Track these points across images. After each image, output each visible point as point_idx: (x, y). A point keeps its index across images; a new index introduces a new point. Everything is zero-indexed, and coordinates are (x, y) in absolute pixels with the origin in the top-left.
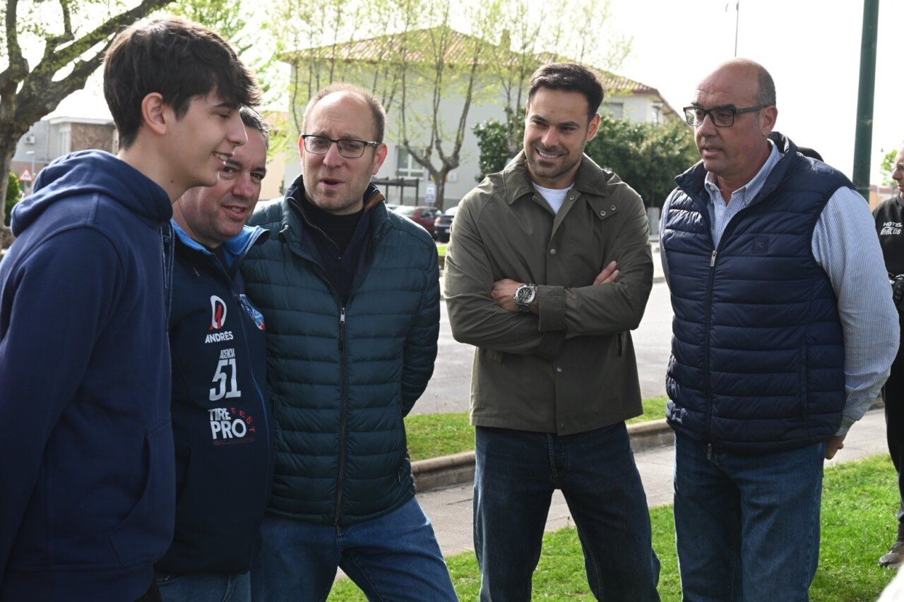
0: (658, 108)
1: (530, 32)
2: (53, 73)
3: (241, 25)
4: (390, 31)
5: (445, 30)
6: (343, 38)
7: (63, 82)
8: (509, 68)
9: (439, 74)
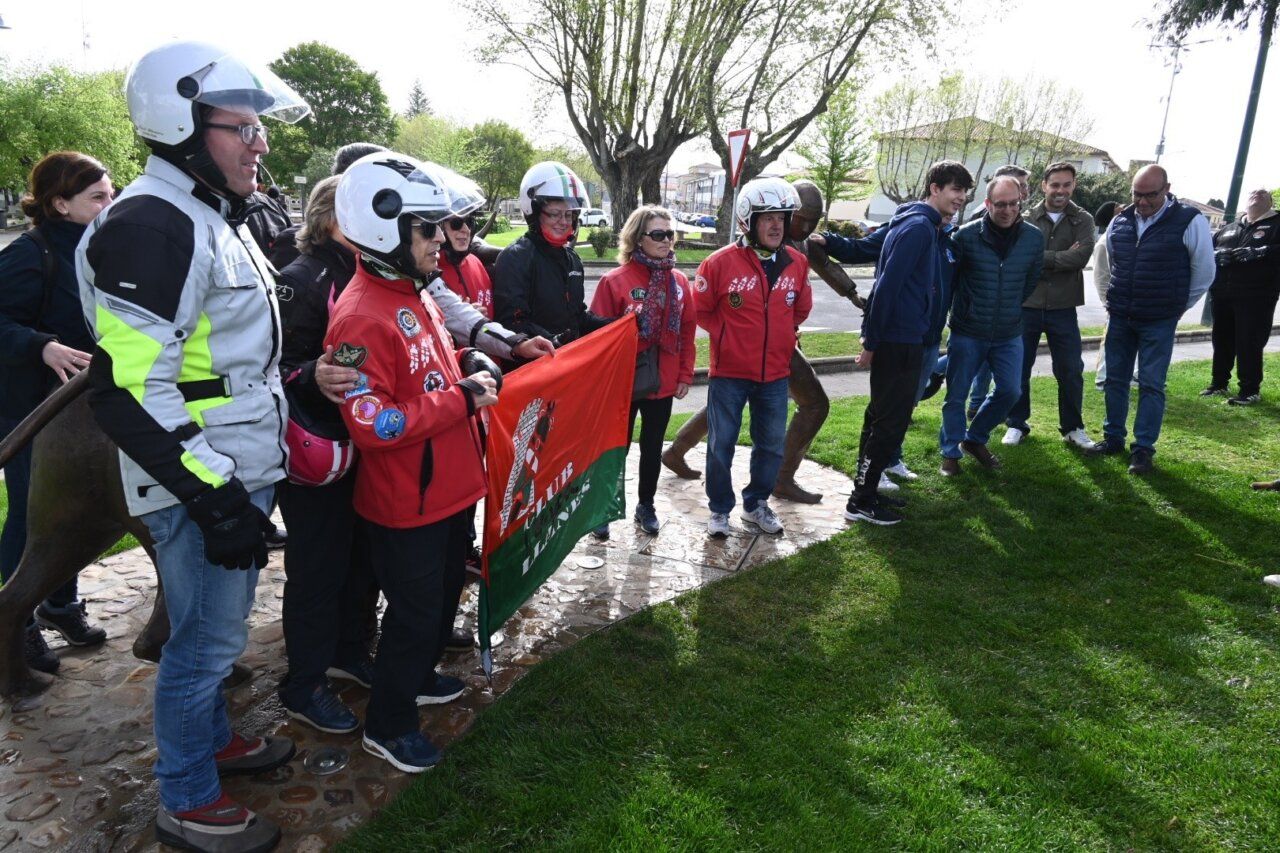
0: (1106, 164)
1: (1027, 118)
2: (761, 152)
3: (856, 121)
4: (939, 120)
5: (973, 119)
6: (911, 125)
7: (767, 157)
8: (1011, 141)
9: (967, 146)
